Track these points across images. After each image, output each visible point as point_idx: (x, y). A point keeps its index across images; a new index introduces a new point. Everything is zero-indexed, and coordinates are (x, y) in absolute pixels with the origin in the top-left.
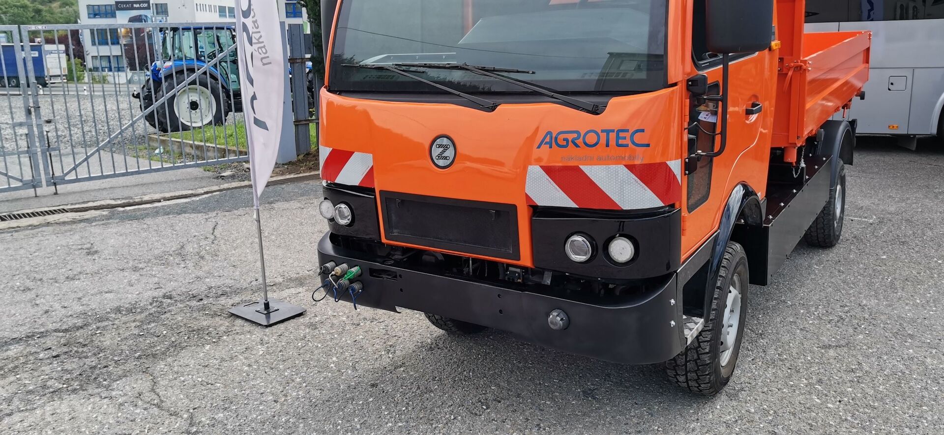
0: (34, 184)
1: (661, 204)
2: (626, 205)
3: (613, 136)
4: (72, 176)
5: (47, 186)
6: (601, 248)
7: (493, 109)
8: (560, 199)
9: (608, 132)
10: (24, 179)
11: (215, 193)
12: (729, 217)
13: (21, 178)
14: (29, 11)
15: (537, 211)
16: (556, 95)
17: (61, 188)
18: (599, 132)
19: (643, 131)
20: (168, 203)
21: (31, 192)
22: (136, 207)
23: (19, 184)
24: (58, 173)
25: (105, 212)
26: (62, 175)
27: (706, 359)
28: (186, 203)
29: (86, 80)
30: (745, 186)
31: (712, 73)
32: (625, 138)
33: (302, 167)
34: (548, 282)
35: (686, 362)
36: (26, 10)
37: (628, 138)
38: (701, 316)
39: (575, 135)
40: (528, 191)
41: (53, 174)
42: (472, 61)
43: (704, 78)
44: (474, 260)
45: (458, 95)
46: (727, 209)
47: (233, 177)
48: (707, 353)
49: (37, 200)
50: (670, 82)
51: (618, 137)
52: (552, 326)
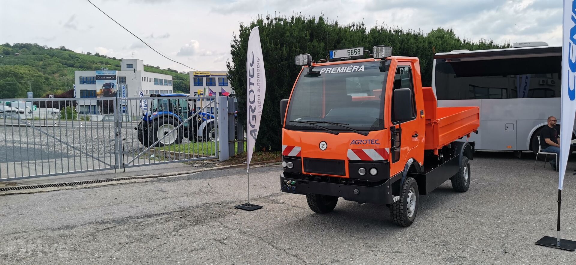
0: (115, 168)
1: (384, 160)
2: (374, 159)
3: (370, 141)
4: (131, 164)
5: (121, 168)
6: (368, 171)
7: (337, 134)
8: (357, 158)
9: (369, 140)
10: (112, 165)
11: (198, 172)
12: (407, 168)
13: (110, 164)
14: (42, 79)
15: (350, 162)
16: (355, 131)
17: (127, 170)
18: (367, 140)
19: (378, 140)
20: (180, 176)
21: (113, 171)
22: (167, 177)
23: (109, 167)
24: (126, 163)
25: (155, 179)
26: (127, 163)
27: (402, 211)
28: (188, 176)
29: (77, 119)
30: (414, 160)
31: (397, 126)
32: (373, 142)
33: (233, 162)
34: (354, 183)
35: (396, 213)
36: (41, 78)
37: (374, 142)
38: (399, 196)
39: (361, 141)
40: (348, 156)
41: (124, 163)
42: (331, 120)
43: (395, 127)
44: (331, 177)
45: (327, 130)
46: (406, 165)
47: (201, 166)
48: (402, 209)
49: (116, 174)
50: (385, 128)
51: (372, 142)
52: (355, 193)
